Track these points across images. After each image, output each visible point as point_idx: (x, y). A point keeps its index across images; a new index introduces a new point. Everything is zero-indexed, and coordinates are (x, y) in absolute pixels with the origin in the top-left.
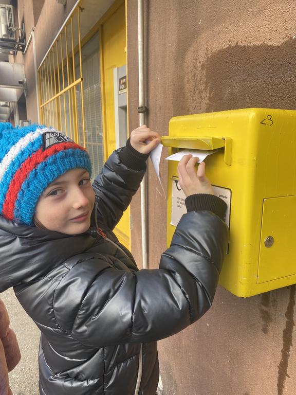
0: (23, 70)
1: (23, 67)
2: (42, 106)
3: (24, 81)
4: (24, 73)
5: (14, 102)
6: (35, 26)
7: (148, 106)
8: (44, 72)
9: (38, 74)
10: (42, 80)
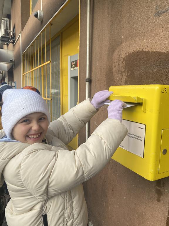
2: (24, 74)
3: (13, 60)
4: (13, 55)
5: (6, 71)
6: (22, 31)
7: (91, 78)
8: (26, 55)
9: (23, 56)
10: (25, 60)
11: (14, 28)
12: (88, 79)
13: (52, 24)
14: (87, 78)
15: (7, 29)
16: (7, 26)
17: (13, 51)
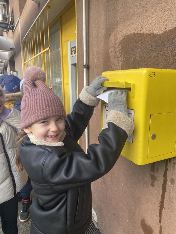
0: (13, 41)
2: (24, 63)
3: (13, 48)
4: (13, 43)
5: (7, 60)
6: (20, 15)
7: (89, 65)
8: (26, 42)
9: (22, 44)
10: (25, 48)
11: (12, 12)
12: (85, 65)
13: (49, 7)
15: (5, 14)
16: (5, 11)
17: (13, 38)
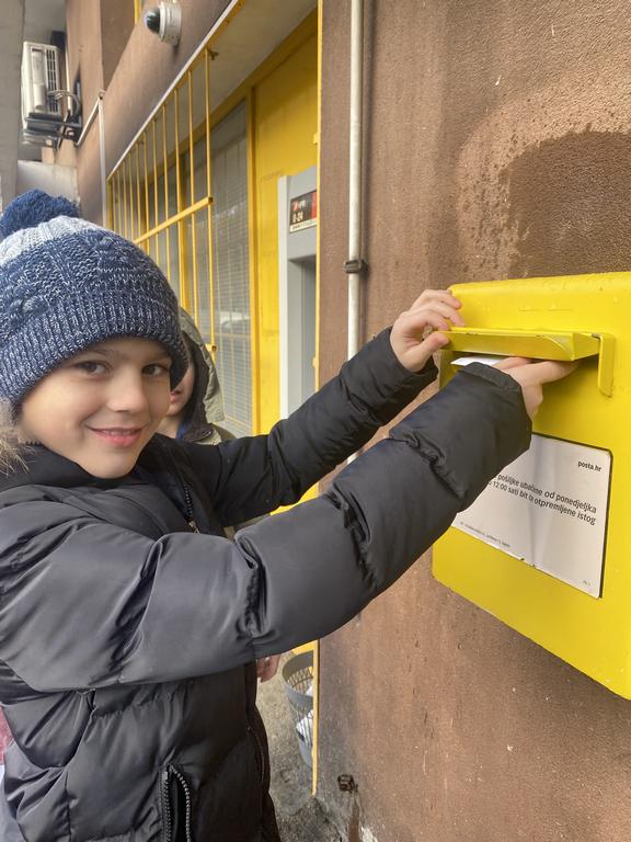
0: (75, 179)
1: (75, 174)
3: (75, 201)
4: (75, 185)
6: (105, 89)
7: (368, 259)
8: (122, 183)
9: (109, 187)
10: (117, 201)
11: (78, 80)
12: (355, 261)
13: (213, 55)
14: (351, 259)
15: (52, 86)
16: (51, 76)
17: (76, 167)
